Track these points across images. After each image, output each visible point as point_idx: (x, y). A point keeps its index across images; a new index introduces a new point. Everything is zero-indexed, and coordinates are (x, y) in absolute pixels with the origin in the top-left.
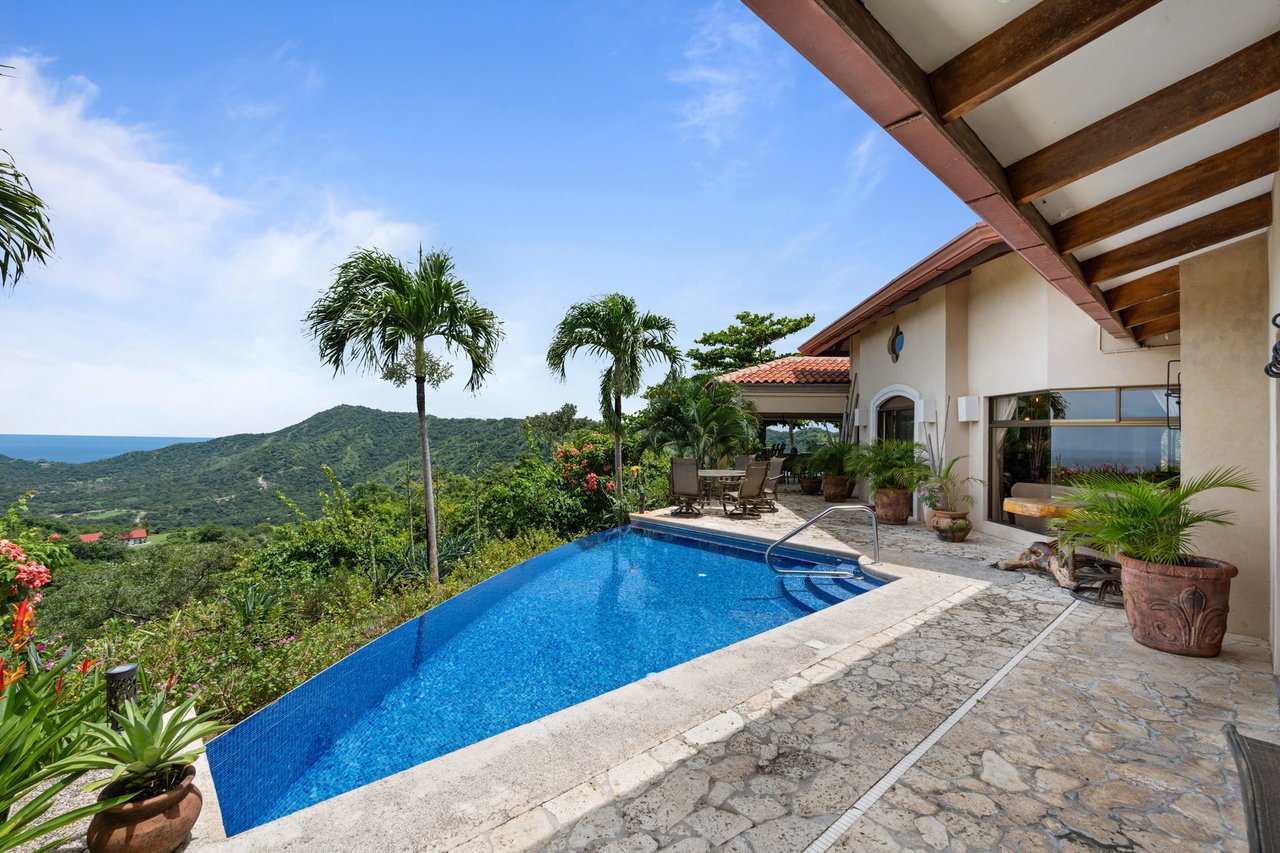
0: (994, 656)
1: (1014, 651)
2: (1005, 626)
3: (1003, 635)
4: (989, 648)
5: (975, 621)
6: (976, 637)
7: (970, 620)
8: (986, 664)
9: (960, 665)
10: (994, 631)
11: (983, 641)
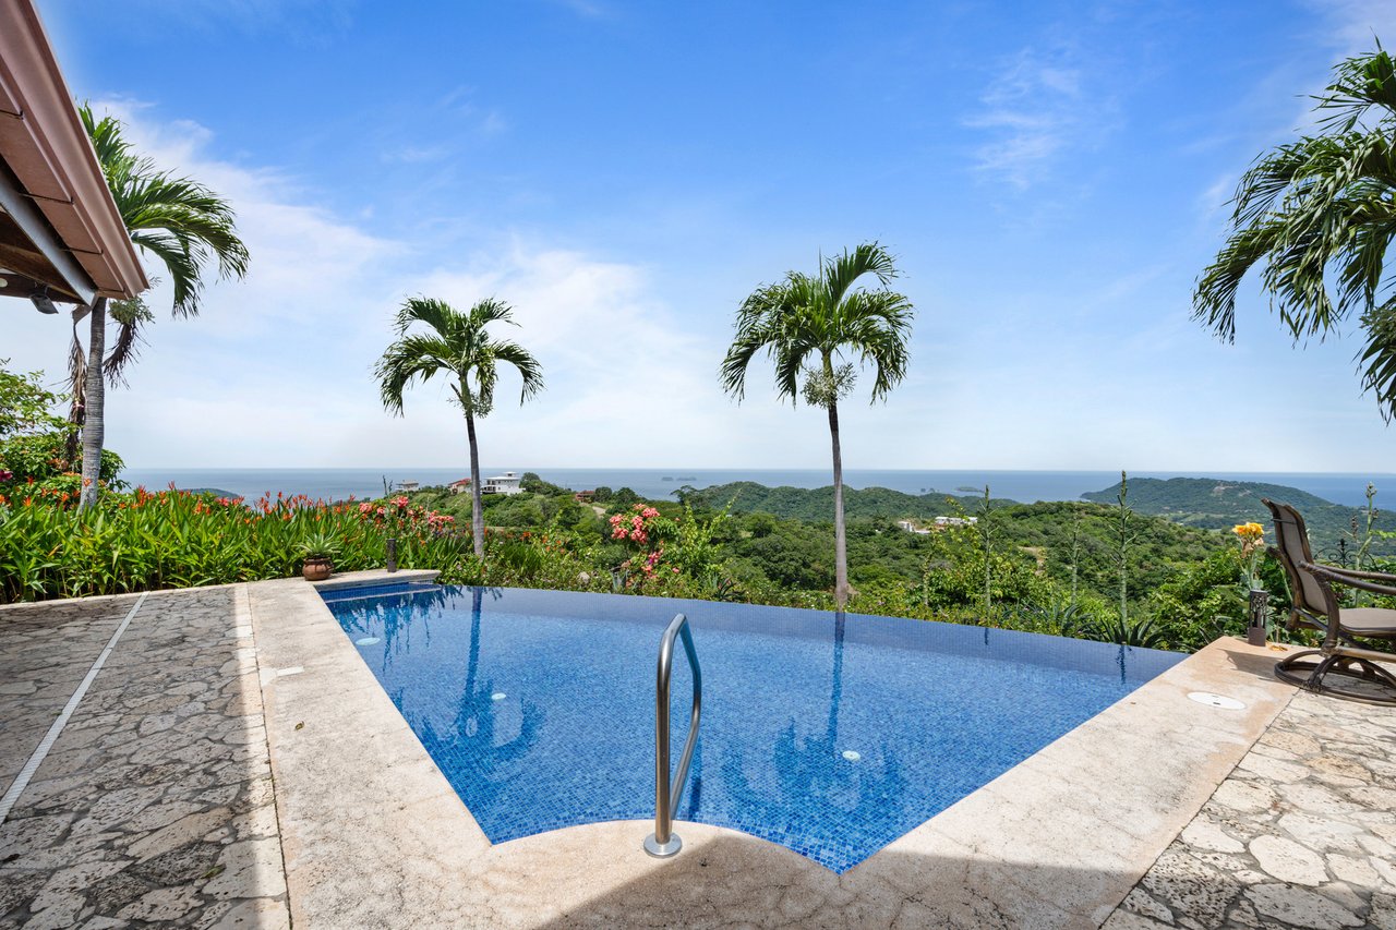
0: (63, 770)
1: (30, 799)
2: (68, 847)
3: (63, 821)
4: (80, 780)
5: (148, 821)
6: (120, 788)
7: (157, 817)
8: (70, 753)
9: (110, 734)
10: (87, 821)
11: (100, 787)
